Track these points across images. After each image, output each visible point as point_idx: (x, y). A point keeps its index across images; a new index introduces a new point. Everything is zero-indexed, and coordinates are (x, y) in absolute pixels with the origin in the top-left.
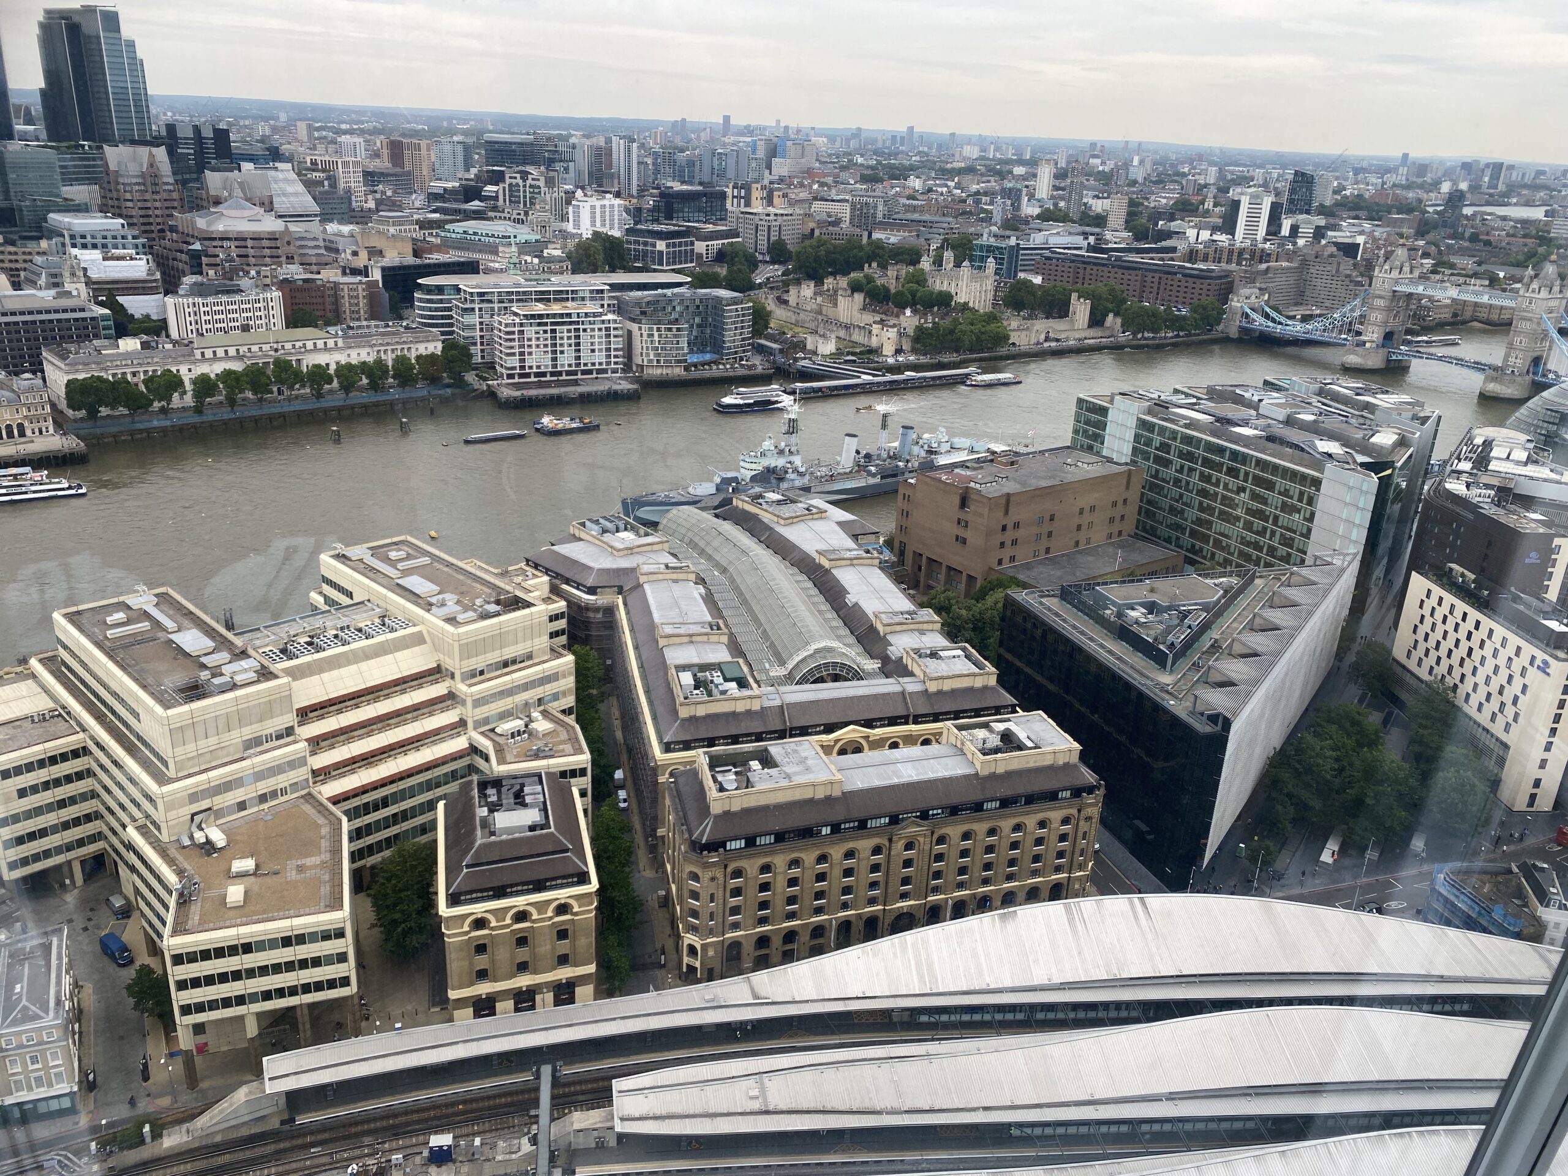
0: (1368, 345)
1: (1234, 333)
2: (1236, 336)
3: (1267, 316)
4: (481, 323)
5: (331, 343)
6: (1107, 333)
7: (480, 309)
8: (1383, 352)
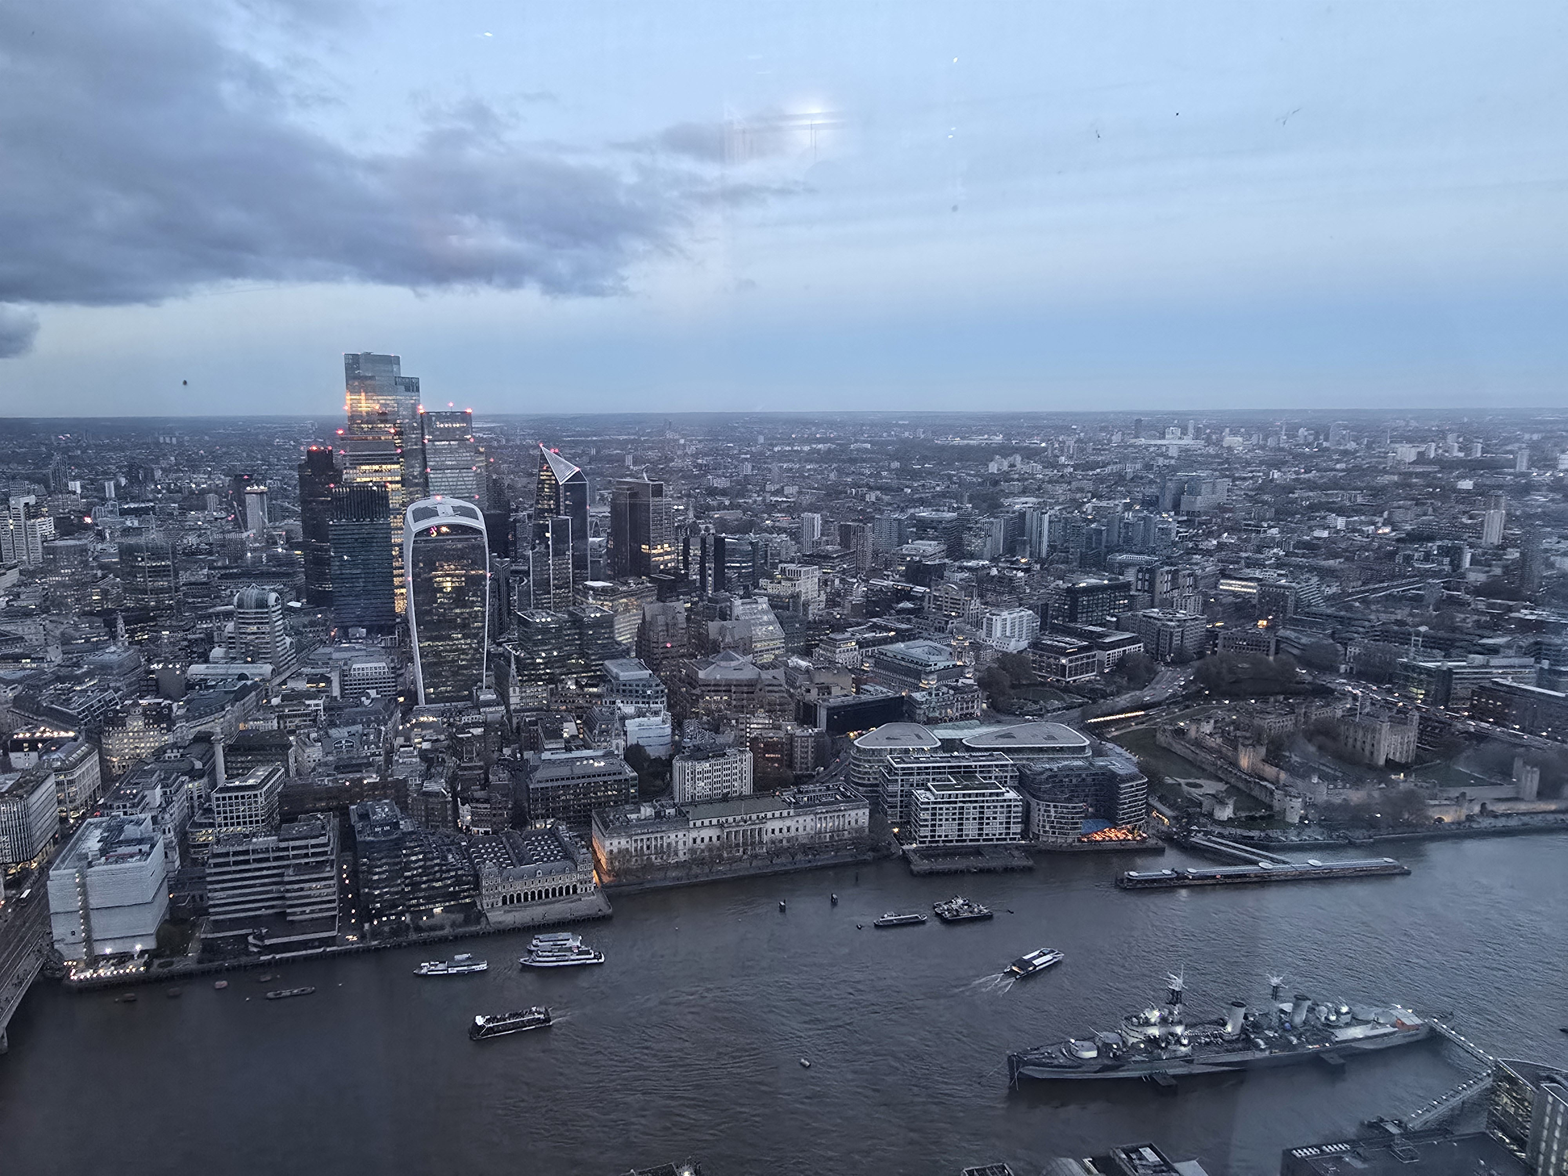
4: (902, 791)
5: (785, 813)
7: (902, 780)
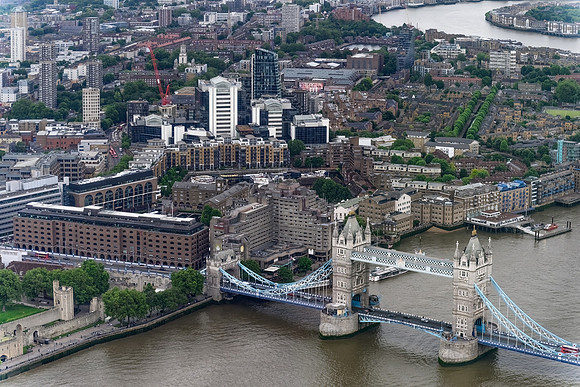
0: (339, 312)
1: (217, 296)
2: (220, 298)
3: (245, 277)
6: (94, 319)
8: (353, 317)
